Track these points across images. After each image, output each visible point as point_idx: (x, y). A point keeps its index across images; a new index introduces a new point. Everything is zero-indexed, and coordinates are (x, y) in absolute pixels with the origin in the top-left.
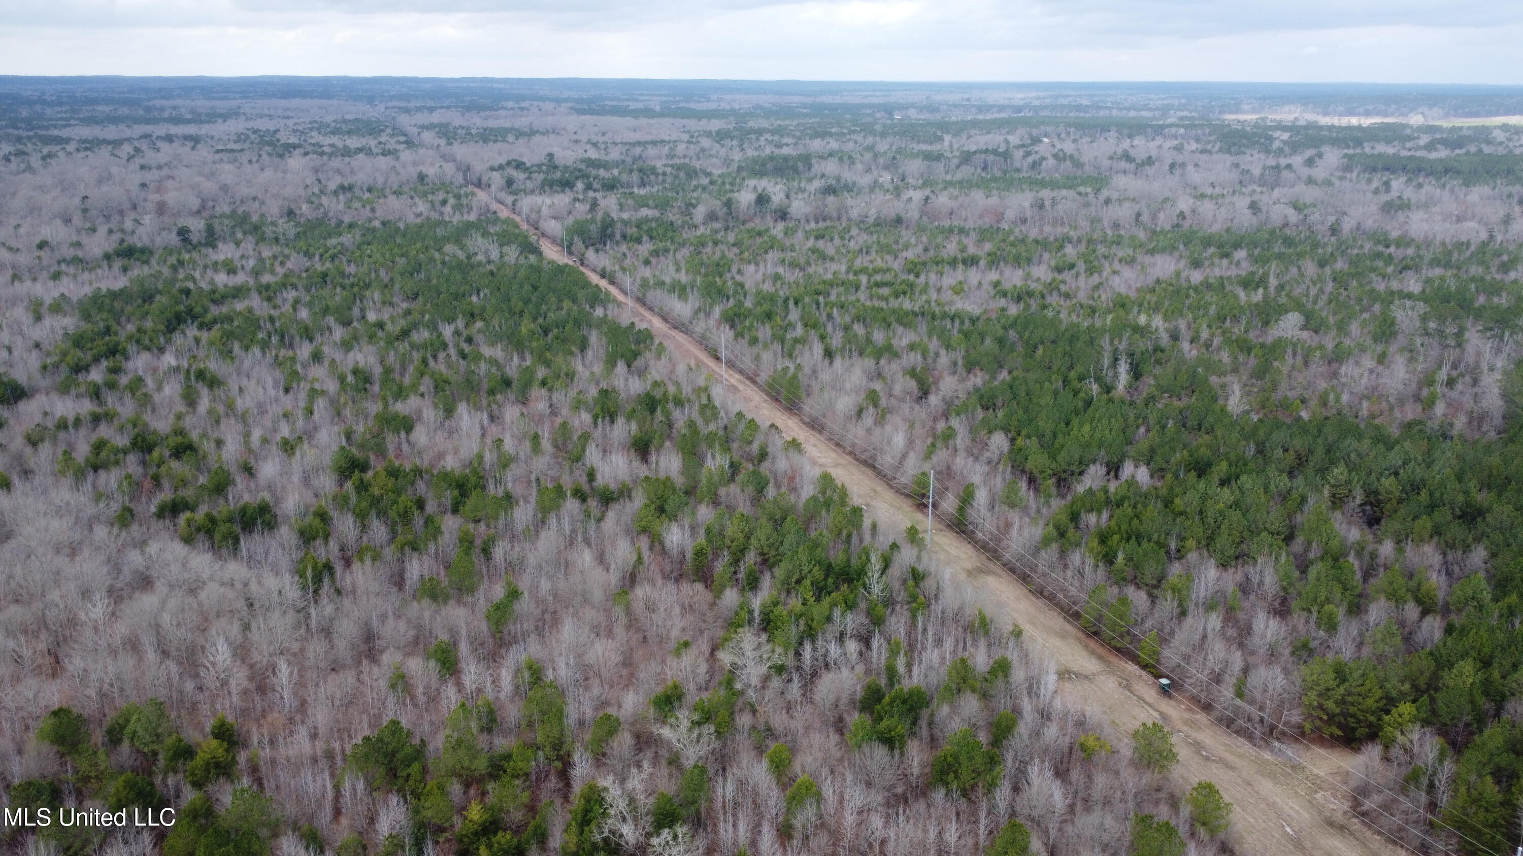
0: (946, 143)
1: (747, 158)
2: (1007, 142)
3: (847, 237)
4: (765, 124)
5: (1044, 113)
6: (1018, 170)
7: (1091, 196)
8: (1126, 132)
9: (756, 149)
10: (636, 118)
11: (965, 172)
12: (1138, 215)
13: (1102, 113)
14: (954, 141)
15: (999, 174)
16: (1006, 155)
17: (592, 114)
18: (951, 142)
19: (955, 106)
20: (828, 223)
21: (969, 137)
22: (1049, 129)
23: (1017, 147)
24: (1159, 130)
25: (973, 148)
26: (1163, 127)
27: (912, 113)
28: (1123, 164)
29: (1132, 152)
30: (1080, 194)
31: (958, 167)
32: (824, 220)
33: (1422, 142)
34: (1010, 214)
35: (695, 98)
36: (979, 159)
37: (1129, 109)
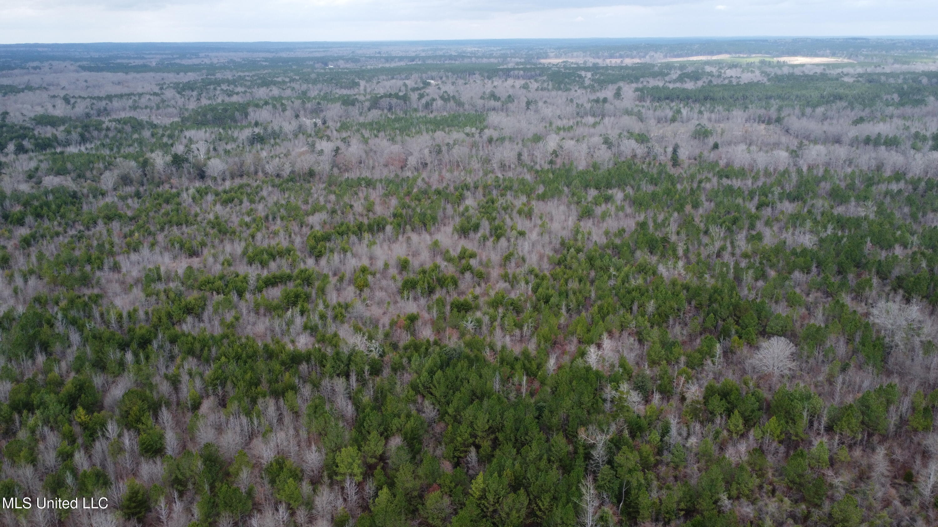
0: (362, 88)
1: (201, 107)
2: (405, 85)
3: (257, 199)
4: (229, 75)
5: (429, 62)
6: (416, 110)
7: (477, 136)
8: (486, 74)
9: (209, 98)
10: (127, 73)
11: (375, 114)
12: (520, 155)
13: (466, 61)
14: (368, 85)
15: (401, 115)
16: (405, 98)
17: (98, 71)
18: (365, 87)
19: (371, 58)
20: (245, 180)
21: (378, 83)
22: (434, 74)
23: (414, 90)
24: (507, 73)
25: (381, 91)
26: (509, 70)
27: (342, 64)
28: (492, 103)
29: (497, 93)
30: (468, 135)
31: (369, 110)
32: (241, 176)
33: (674, 76)
34: (412, 161)
35: (188, 56)
36: (384, 102)
37: (482, 57)
